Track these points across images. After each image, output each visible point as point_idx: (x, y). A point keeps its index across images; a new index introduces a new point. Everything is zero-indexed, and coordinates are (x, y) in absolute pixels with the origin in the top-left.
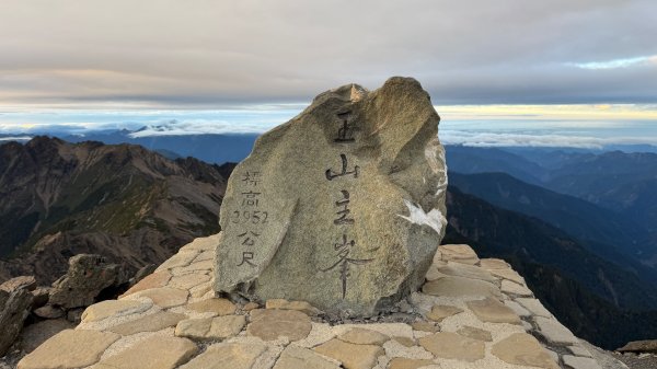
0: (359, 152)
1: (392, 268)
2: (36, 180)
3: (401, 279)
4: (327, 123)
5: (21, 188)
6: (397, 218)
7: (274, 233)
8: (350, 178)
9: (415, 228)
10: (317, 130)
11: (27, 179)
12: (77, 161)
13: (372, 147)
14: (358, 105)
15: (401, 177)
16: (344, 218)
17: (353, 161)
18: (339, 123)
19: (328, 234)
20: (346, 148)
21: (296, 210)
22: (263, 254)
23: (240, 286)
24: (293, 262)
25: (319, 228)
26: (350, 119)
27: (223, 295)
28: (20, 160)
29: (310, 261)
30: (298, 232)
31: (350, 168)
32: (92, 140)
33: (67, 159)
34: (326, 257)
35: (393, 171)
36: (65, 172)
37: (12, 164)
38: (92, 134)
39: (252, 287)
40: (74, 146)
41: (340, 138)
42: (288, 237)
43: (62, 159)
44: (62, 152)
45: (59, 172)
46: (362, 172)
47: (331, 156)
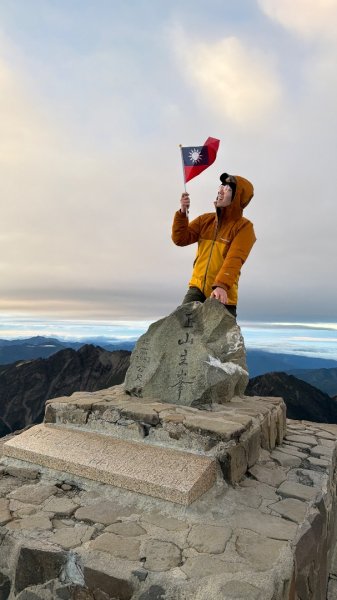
0: (194, 332)
1: (201, 386)
2: (80, 379)
3: (203, 391)
4: (180, 318)
5: (69, 385)
6: (205, 362)
7: (152, 368)
8: (188, 344)
9: (212, 368)
10: (177, 322)
11: (74, 379)
12: (111, 366)
13: (200, 330)
14: (195, 310)
15: (212, 345)
16: (183, 363)
17: (192, 336)
18: (186, 319)
19: (175, 370)
20: (189, 330)
21: (163, 357)
22: (146, 377)
23: (134, 390)
24: (159, 381)
25: (171, 367)
26: (191, 317)
27: (128, 393)
28: (71, 362)
29: (166, 381)
30: (163, 368)
31: (190, 339)
32: (124, 349)
33: (104, 364)
34: (174, 380)
35: (209, 342)
36: (101, 374)
37: (66, 365)
38: (125, 344)
39: (140, 391)
40: (110, 353)
41: (187, 326)
42: (158, 371)
43: (100, 364)
44: (102, 359)
45: (97, 374)
46: (195, 342)
47: (182, 334)
